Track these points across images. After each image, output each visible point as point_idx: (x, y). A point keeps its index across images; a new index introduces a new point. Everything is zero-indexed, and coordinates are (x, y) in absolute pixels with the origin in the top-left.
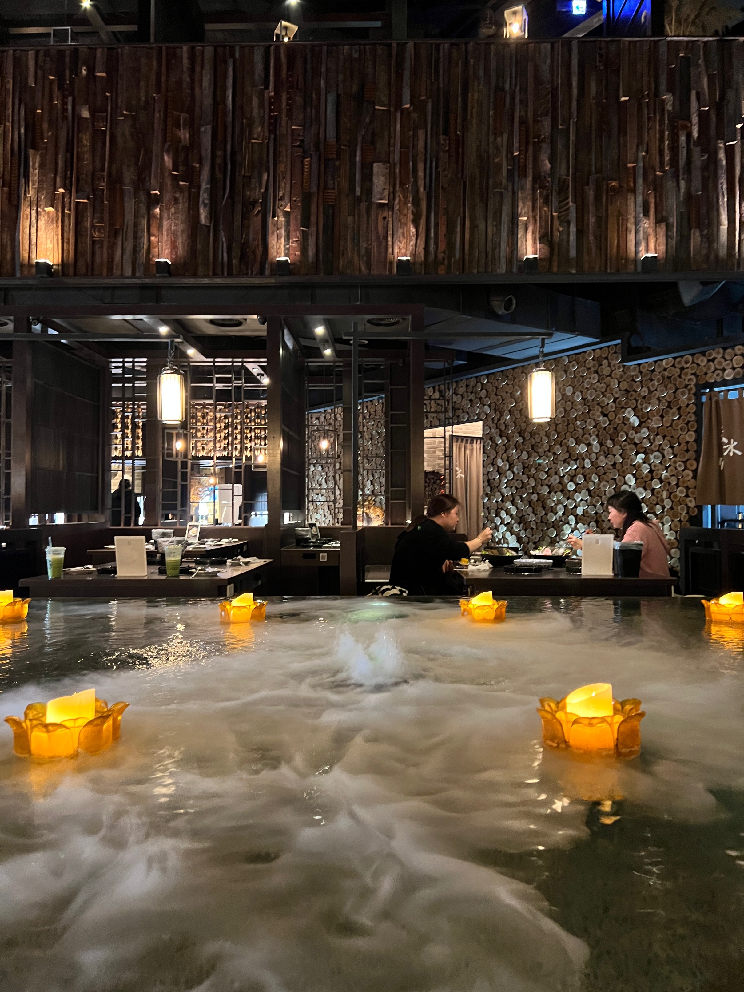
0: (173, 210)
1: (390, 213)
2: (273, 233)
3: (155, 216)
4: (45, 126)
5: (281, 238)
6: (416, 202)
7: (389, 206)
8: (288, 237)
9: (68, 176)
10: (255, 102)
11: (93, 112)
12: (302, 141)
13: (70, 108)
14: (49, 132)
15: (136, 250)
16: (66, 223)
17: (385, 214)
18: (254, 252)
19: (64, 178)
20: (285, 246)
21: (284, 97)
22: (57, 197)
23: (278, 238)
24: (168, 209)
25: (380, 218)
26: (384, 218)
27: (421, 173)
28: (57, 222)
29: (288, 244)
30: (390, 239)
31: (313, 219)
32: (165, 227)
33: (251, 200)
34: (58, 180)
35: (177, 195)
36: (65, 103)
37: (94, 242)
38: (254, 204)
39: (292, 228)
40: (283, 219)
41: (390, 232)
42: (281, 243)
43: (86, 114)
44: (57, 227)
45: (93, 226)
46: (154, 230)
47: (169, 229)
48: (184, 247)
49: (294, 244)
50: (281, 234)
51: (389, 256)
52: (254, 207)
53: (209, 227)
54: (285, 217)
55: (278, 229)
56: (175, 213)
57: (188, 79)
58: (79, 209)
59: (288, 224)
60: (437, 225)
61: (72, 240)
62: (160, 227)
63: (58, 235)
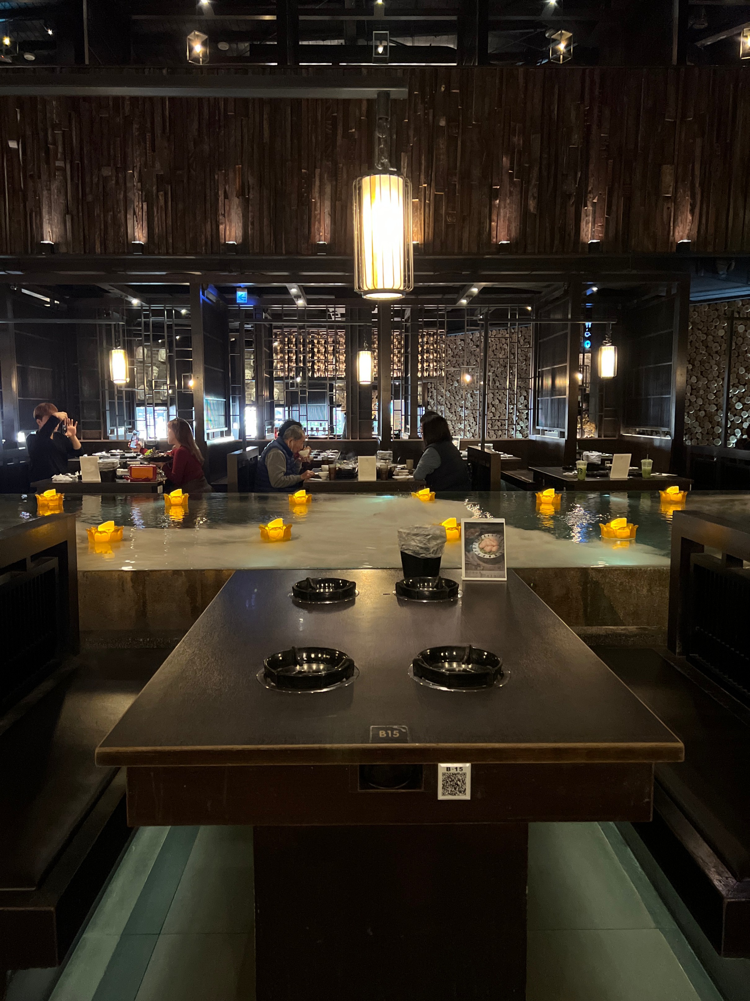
0: (508, 201)
1: (673, 204)
2: (584, 219)
3: (495, 205)
4: (411, 133)
5: (589, 223)
6: (693, 197)
7: (674, 199)
8: (594, 223)
9: (430, 173)
10: (573, 114)
11: (448, 122)
12: (607, 146)
13: (431, 118)
14: (414, 138)
15: (480, 234)
16: (427, 210)
17: (669, 205)
18: (569, 235)
19: (427, 175)
20: (591, 229)
21: (596, 111)
22: (420, 190)
23: (587, 223)
24: (505, 200)
25: (665, 209)
26: (668, 208)
27: (697, 173)
28: (420, 210)
29: (594, 228)
30: (672, 224)
31: (614, 208)
32: (502, 214)
33: (567, 193)
34: (422, 177)
35: (512, 189)
36: (426, 114)
37: (447, 226)
38: (569, 196)
39: (597, 215)
40: (591, 208)
41: (672, 219)
42: (589, 227)
43: (443, 123)
44: (421, 214)
45: (447, 214)
46: (494, 217)
47: (505, 216)
48: (516, 230)
49: (598, 228)
50: (589, 220)
51: (671, 238)
52: (570, 199)
53: (535, 215)
54: (592, 206)
55: (586, 216)
56: (510, 203)
57: (523, 96)
58: (437, 200)
59: (594, 212)
60: (708, 213)
61: (432, 225)
62: (498, 215)
63: (421, 221)
